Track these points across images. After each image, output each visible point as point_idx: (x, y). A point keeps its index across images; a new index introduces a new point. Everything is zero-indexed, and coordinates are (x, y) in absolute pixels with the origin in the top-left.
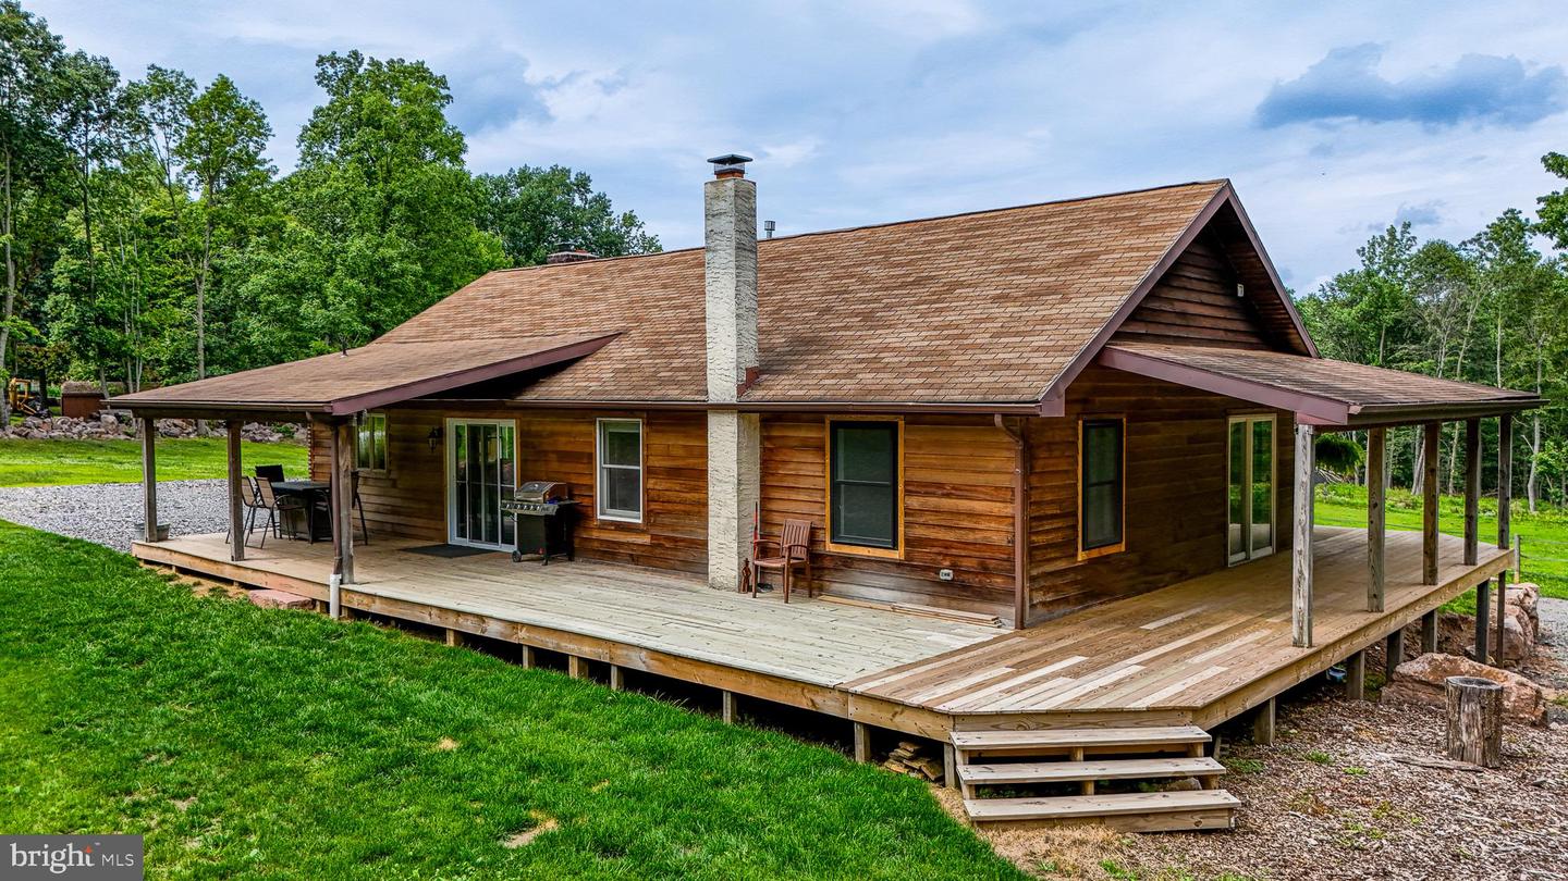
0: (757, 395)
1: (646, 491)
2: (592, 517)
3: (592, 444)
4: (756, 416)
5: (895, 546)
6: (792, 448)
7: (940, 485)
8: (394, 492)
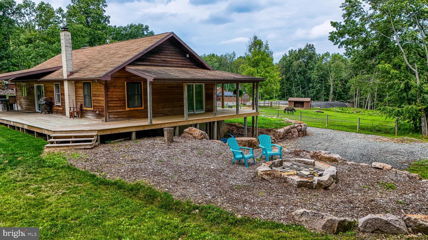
0: (71, 77)
1: (61, 98)
2: (55, 104)
3: (53, 89)
4: (73, 82)
5: (91, 108)
6: (79, 88)
7: (96, 95)
8: (28, 100)
